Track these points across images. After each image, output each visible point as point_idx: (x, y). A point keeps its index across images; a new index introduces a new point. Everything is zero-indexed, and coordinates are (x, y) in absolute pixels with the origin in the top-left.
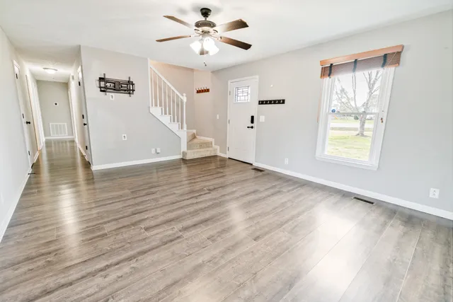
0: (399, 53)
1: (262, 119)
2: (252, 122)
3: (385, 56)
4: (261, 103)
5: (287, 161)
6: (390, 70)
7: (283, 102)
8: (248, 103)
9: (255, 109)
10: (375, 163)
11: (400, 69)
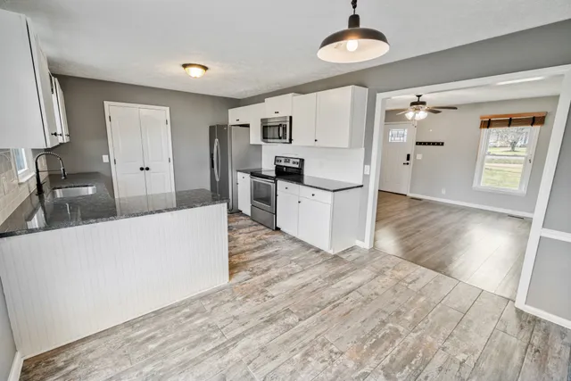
0: (544, 117)
1: (419, 157)
2: (408, 159)
3: (534, 118)
4: (418, 143)
5: (444, 192)
6: (537, 128)
7: (442, 144)
8: (403, 143)
9: (411, 149)
10: (524, 190)
11: (544, 127)
